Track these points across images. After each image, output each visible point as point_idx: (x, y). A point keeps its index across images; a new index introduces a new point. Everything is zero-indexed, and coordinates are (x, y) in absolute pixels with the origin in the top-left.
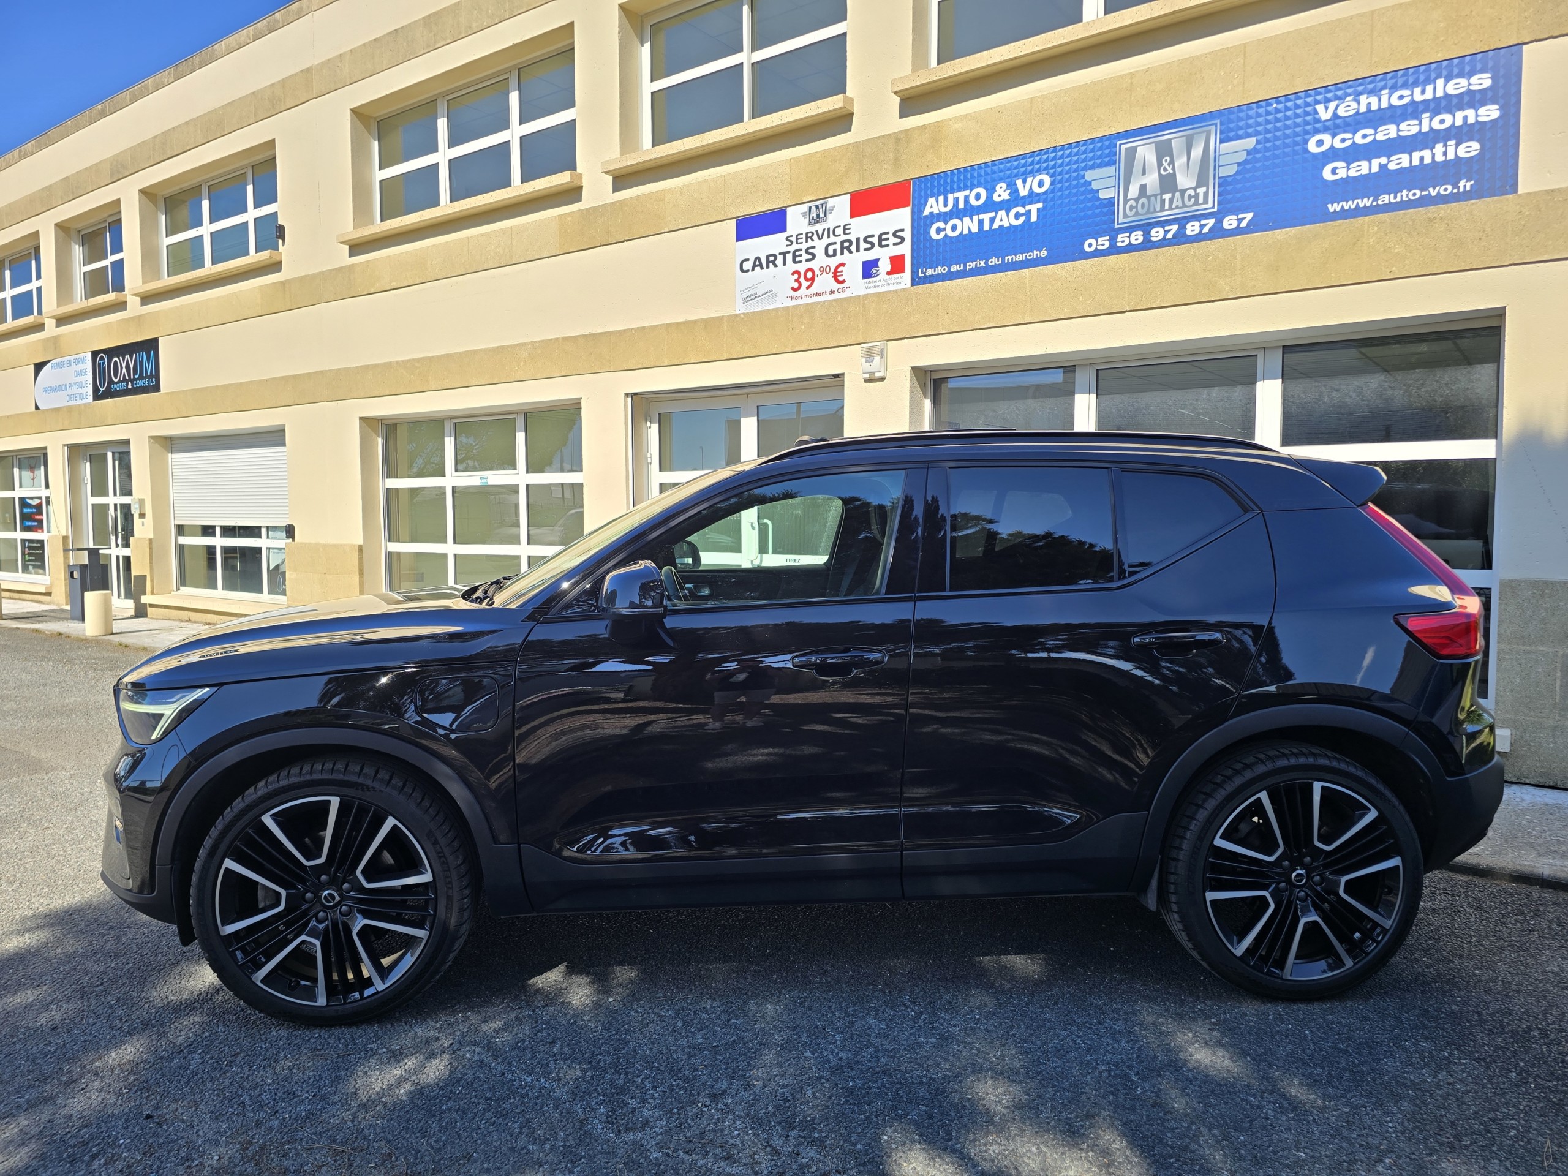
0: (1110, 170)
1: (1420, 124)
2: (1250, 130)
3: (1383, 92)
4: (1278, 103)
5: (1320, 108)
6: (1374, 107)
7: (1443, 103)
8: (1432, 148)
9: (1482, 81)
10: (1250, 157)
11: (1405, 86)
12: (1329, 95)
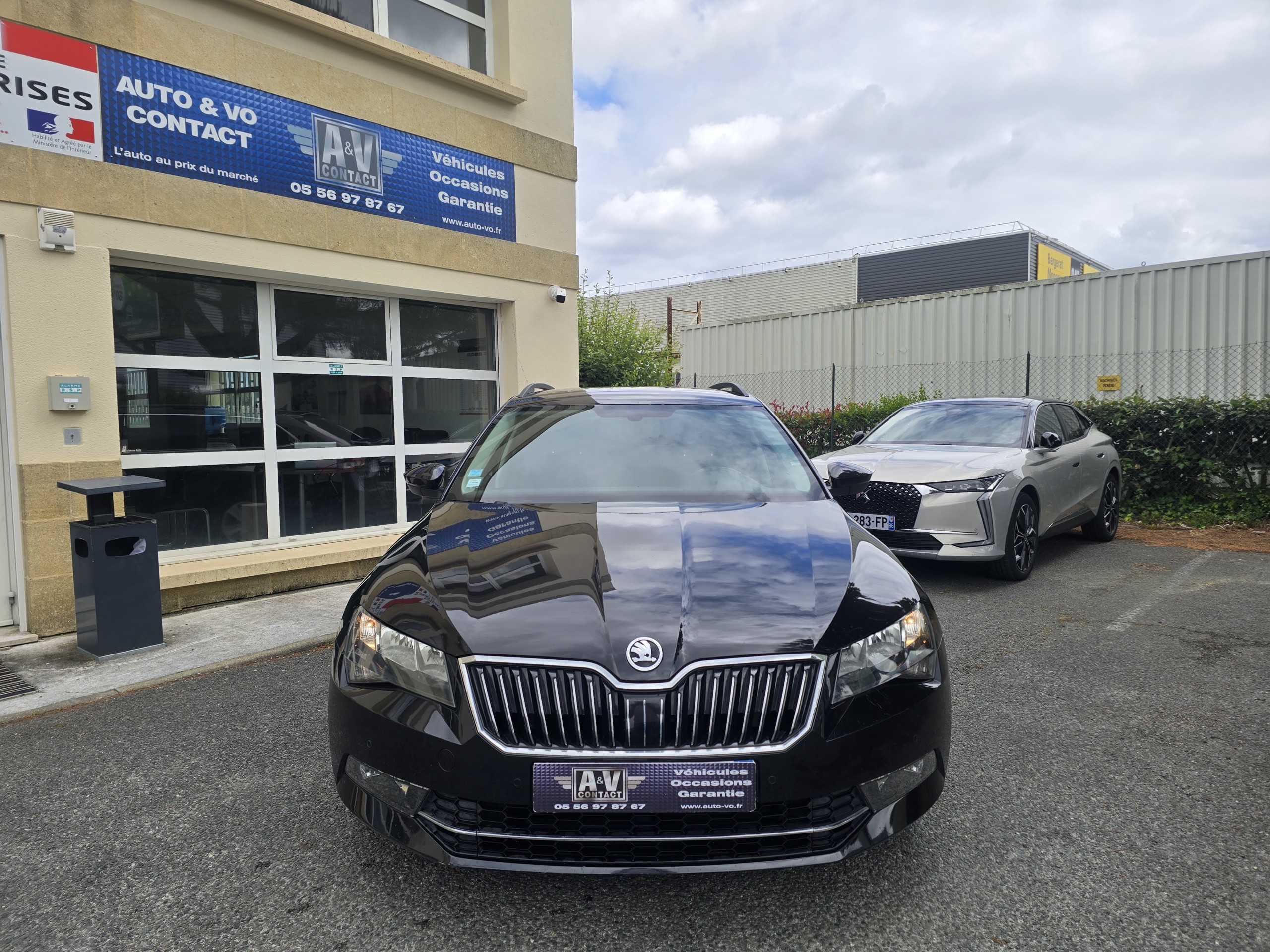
0: (308, 133)
1: (479, 187)
2: (399, 149)
3: (463, 160)
4: (412, 138)
5: (434, 153)
6: (459, 167)
7: (487, 180)
8: (485, 204)
9: (501, 176)
10: (400, 167)
11: (471, 161)
12: (438, 148)
